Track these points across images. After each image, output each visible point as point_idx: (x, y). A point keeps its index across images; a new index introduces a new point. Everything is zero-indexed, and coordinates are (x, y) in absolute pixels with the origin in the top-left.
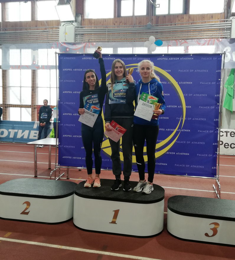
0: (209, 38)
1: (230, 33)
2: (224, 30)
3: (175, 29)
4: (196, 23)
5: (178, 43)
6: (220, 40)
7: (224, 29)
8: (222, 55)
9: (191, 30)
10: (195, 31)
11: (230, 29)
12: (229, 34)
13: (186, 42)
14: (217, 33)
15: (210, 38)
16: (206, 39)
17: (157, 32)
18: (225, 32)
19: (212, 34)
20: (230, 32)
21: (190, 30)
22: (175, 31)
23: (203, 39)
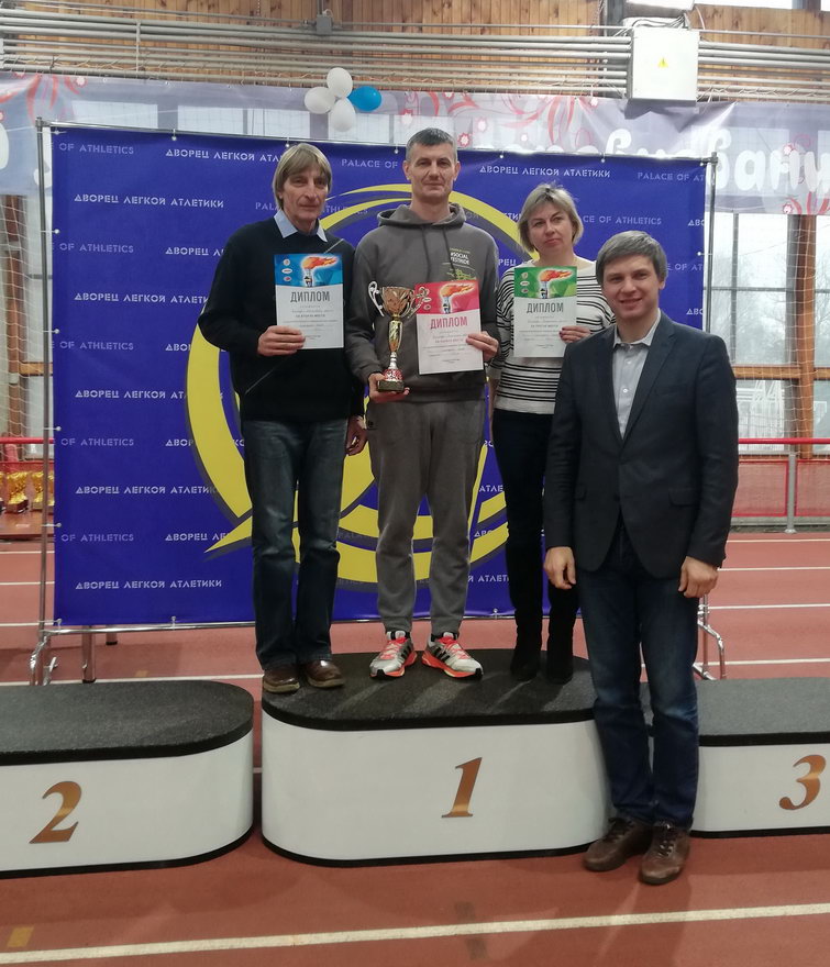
0: (553, 92)
1: (629, 78)
2: (601, 66)
3: (422, 45)
4: (497, 30)
5: (441, 102)
6: (595, 101)
7: (601, 61)
8: (705, 166)
9: (481, 55)
10: (496, 61)
11: (626, 64)
12: (624, 82)
13: (469, 101)
14: (575, 76)
15: (557, 92)
16: (543, 96)
17: (350, 53)
18: (605, 72)
19: (563, 79)
20: (624, 73)
21: (476, 55)
22: (421, 53)
23: (534, 96)
